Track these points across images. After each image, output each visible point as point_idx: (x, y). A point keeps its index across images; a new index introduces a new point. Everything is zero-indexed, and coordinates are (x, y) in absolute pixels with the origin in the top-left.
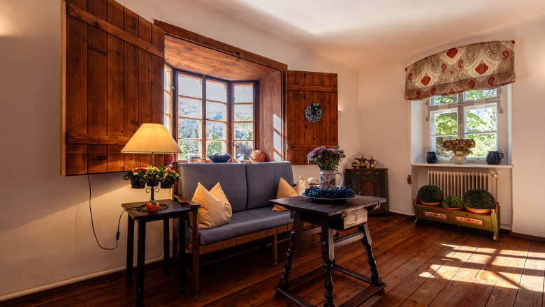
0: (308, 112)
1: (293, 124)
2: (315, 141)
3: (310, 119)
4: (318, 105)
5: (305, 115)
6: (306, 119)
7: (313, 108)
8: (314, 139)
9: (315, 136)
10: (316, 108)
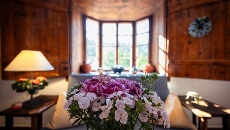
0: (191, 27)
1: (175, 41)
2: (202, 56)
3: (193, 34)
4: (204, 17)
5: (188, 31)
6: (189, 36)
7: (198, 22)
8: (200, 54)
9: (201, 51)
10: (203, 22)
